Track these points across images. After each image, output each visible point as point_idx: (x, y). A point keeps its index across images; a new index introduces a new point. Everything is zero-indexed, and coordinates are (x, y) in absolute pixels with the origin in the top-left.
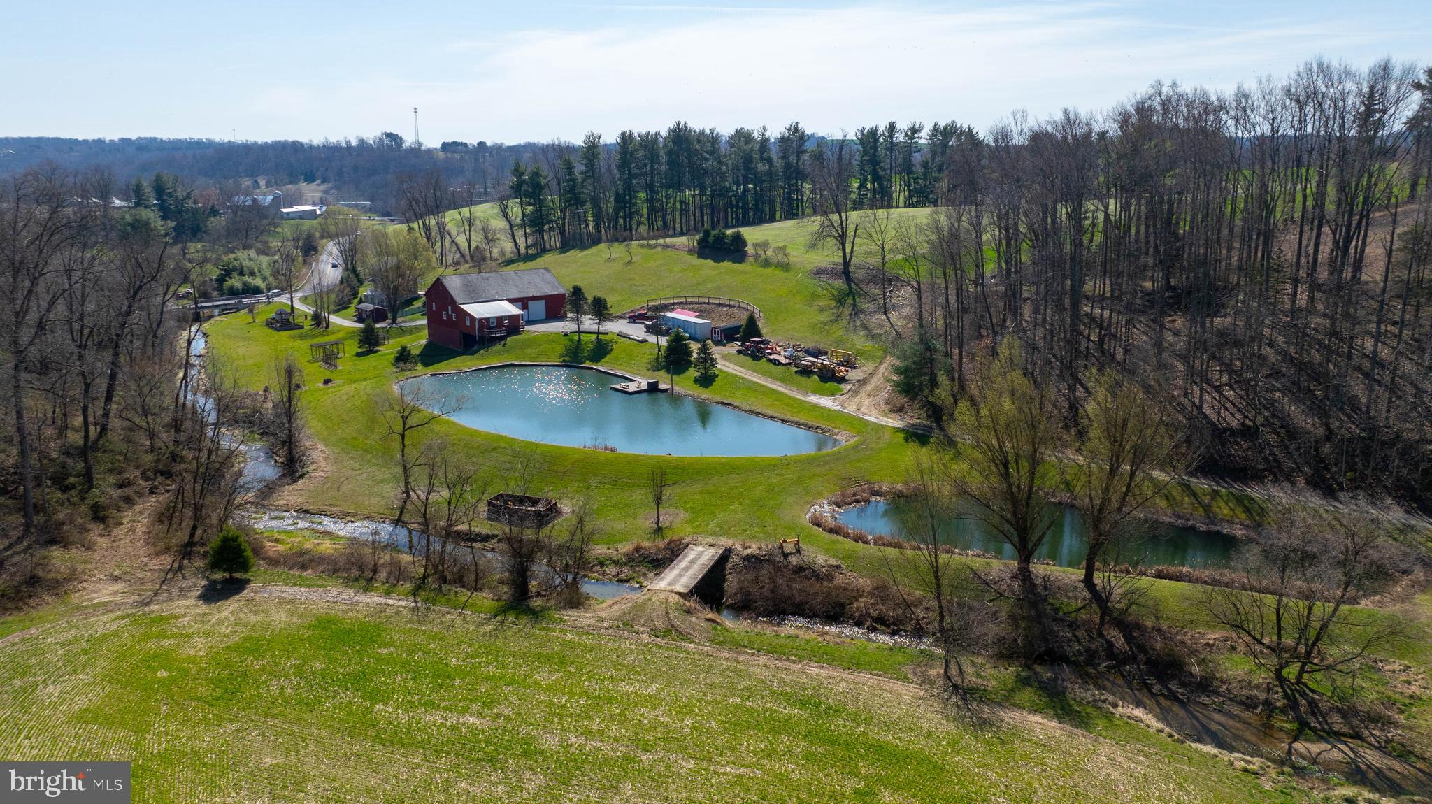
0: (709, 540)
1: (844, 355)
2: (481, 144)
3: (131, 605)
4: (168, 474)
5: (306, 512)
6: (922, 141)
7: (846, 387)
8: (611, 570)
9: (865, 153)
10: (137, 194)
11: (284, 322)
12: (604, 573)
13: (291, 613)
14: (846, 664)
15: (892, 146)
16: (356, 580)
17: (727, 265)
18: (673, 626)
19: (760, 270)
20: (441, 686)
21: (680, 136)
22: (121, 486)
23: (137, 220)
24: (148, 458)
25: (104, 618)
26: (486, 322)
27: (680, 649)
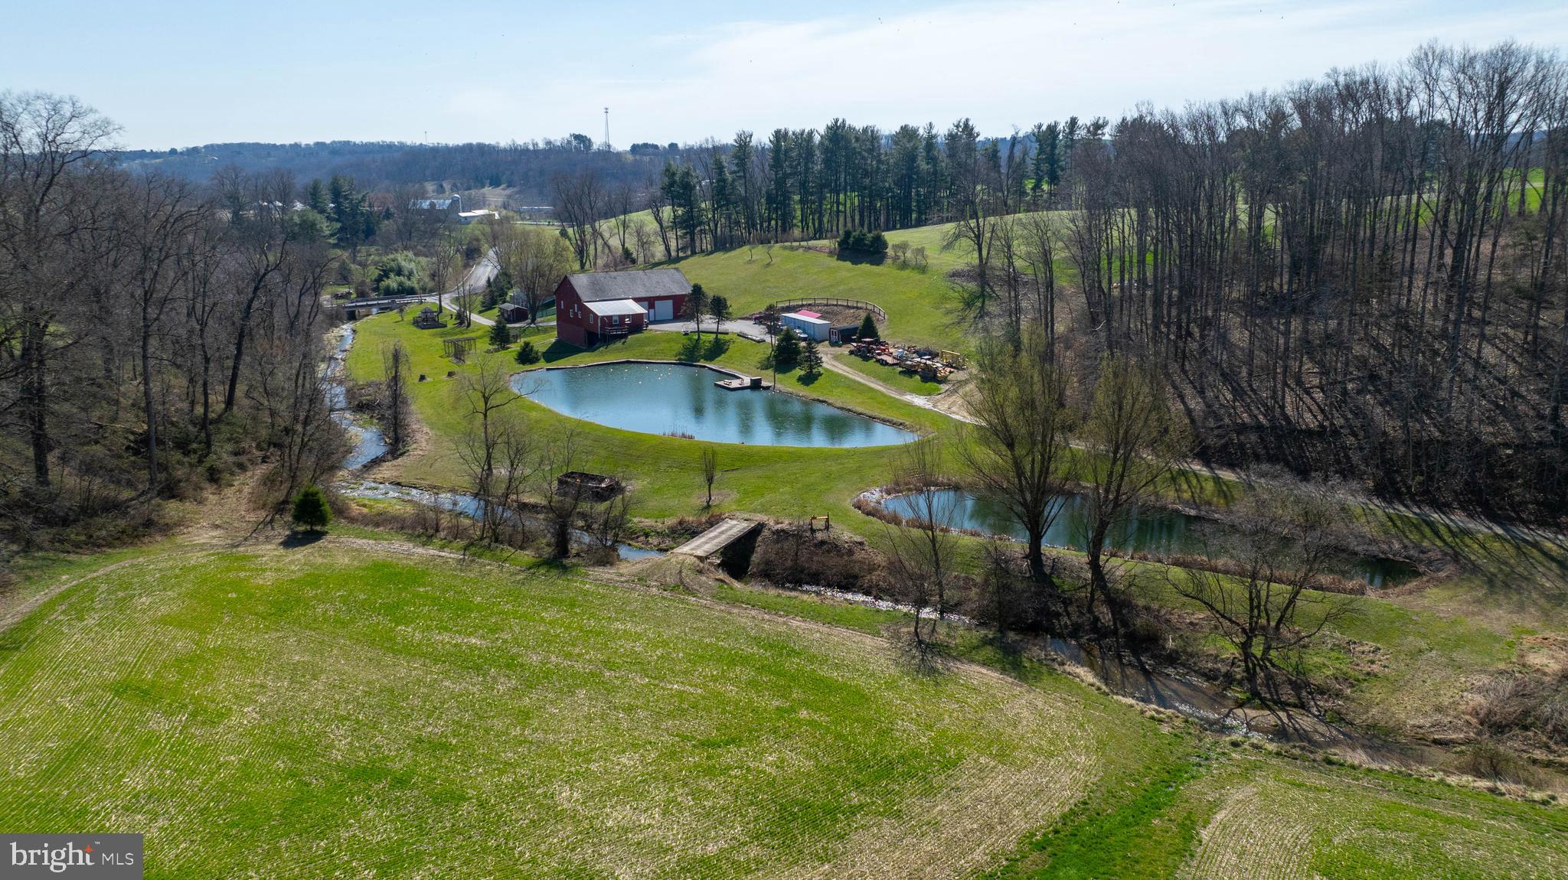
0: (746, 516)
1: (953, 356)
2: (673, 146)
3: (223, 547)
4: (278, 445)
5: (399, 484)
6: (1107, 137)
7: (944, 387)
8: (654, 540)
9: (1041, 151)
10: (313, 197)
11: (429, 321)
12: (647, 543)
13: (354, 558)
14: (828, 620)
15: (1071, 143)
16: (419, 536)
17: (865, 267)
18: (682, 583)
19: (895, 272)
20: (459, 616)
21: (837, 133)
22: (236, 454)
23: (304, 221)
24: (264, 433)
25: (199, 554)
26: (608, 320)
27: (682, 601)
